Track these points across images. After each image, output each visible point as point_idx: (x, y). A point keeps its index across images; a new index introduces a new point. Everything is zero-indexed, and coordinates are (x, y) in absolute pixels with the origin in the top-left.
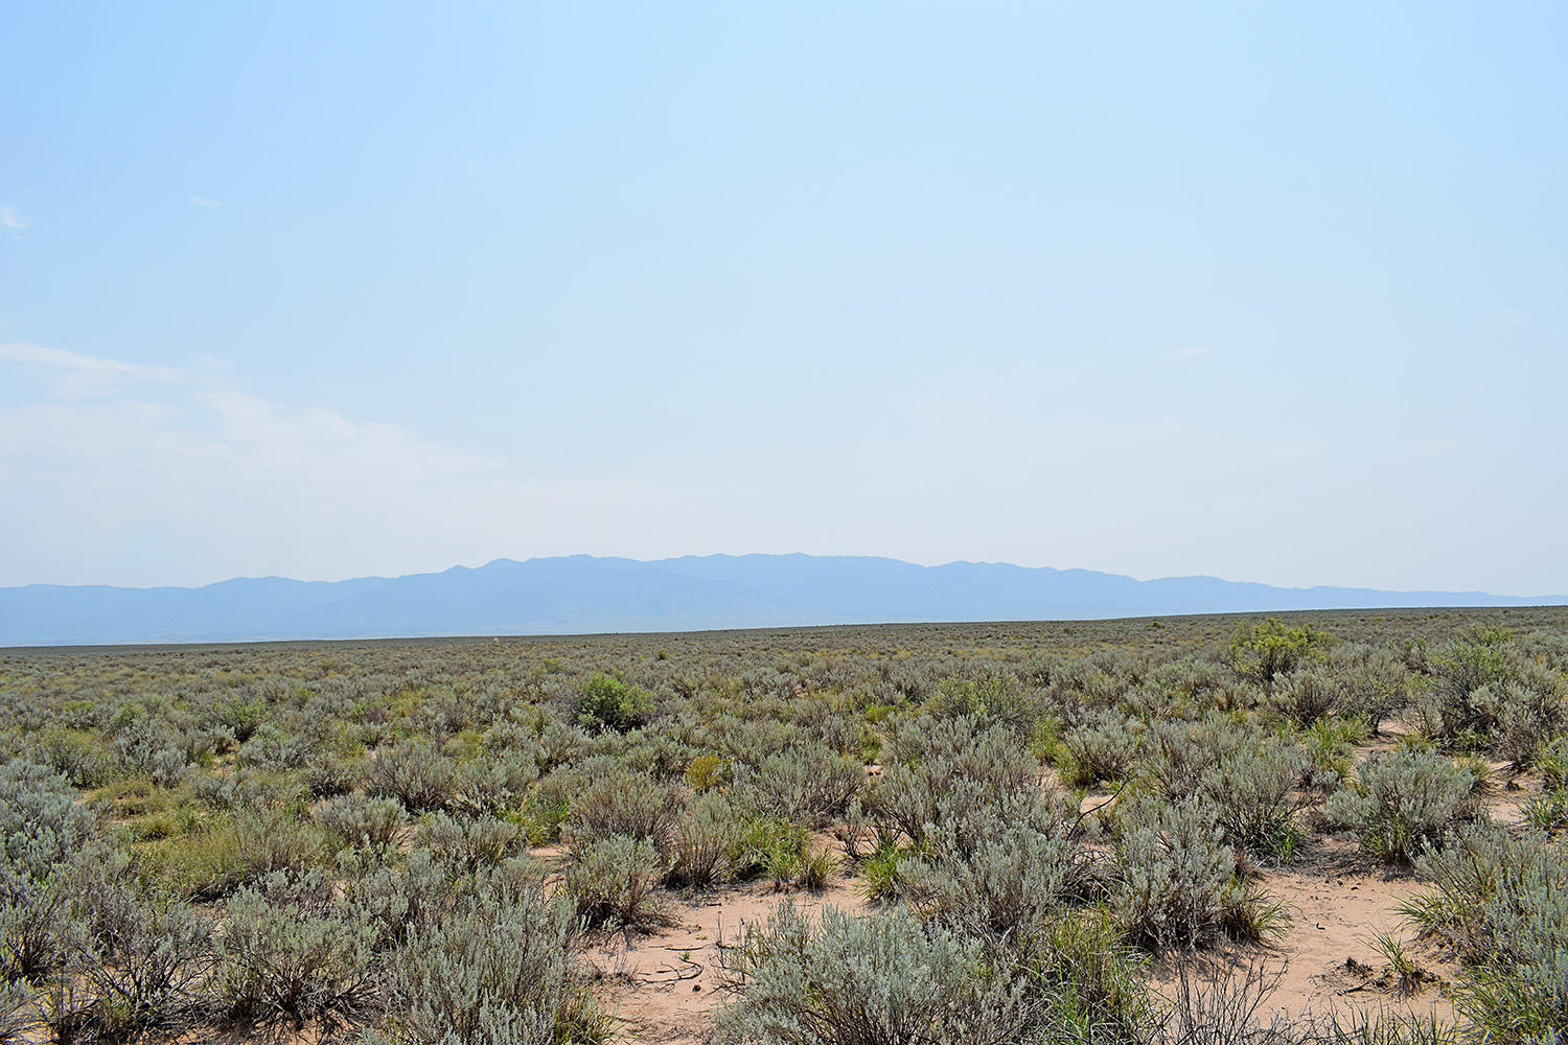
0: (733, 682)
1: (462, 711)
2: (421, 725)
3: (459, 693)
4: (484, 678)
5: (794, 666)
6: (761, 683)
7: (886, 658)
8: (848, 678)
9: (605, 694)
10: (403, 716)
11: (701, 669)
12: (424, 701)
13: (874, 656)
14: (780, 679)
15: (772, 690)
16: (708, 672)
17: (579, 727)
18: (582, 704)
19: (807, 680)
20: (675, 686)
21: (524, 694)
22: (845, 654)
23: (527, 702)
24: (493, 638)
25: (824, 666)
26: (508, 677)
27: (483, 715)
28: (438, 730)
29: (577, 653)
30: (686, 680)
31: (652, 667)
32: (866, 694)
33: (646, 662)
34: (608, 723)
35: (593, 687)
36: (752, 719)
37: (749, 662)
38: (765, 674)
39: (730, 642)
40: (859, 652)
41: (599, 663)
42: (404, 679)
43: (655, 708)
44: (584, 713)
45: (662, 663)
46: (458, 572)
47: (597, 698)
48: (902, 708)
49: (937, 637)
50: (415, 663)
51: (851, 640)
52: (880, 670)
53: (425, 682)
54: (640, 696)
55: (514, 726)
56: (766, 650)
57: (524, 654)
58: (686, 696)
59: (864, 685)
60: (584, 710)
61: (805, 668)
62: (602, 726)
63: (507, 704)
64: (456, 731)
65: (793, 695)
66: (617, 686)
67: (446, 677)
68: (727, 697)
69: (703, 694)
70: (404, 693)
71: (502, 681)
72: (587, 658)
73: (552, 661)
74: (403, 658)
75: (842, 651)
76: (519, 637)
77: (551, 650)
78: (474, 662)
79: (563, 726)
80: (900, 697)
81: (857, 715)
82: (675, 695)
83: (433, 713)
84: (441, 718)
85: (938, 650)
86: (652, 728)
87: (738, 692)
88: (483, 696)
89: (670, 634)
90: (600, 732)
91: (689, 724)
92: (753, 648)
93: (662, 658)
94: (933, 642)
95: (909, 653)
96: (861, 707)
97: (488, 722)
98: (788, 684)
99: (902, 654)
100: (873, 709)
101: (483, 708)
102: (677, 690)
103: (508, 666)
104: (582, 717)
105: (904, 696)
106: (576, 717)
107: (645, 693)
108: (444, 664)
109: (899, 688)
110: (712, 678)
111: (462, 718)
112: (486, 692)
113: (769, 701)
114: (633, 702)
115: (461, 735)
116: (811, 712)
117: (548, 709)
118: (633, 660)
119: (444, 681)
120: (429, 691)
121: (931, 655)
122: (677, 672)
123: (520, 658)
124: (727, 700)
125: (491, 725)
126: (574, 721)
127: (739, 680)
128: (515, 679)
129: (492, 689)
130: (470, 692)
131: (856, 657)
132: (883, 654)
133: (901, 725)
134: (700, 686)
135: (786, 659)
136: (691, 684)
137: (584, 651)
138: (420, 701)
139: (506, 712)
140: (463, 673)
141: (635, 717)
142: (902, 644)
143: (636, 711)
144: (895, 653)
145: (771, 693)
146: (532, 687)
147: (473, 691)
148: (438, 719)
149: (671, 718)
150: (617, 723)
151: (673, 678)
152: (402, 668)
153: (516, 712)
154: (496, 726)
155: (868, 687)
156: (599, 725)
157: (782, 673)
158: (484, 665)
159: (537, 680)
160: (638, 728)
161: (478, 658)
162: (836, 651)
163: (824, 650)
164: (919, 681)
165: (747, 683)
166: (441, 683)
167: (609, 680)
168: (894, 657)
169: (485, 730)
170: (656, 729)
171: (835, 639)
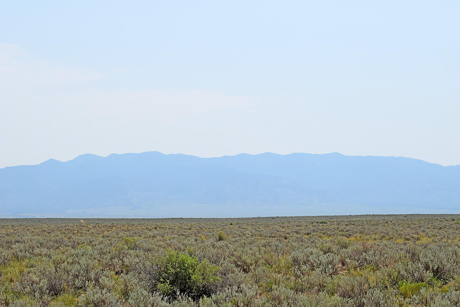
0: (283, 260)
1: (60, 278)
2: (28, 289)
3: (57, 264)
4: (76, 252)
5: (335, 248)
6: (308, 261)
7: (410, 243)
8: (382, 259)
9: (180, 267)
10: (12, 281)
11: (255, 249)
12: (29, 269)
13: (401, 241)
14: (324, 259)
15: (318, 267)
16: (262, 251)
17: (158, 294)
18: (160, 275)
19: (348, 260)
20: (235, 262)
21: (110, 266)
22: (375, 239)
23: (113, 273)
24: (80, 220)
25: (361, 248)
26: (96, 252)
27: (78, 283)
28: (42, 293)
29: (150, 233)
30: (244, 258)
31: (214, 246)
32: (399, 272)
33: (208, 242)
34: (182, 291)
35: (169, 261)
36: (302, 291)
37: (295, 244)
38: (312, 254)
39: (278, 228)
40: (388, 237)
41: (168, 242)
42: (11, 251)
43: (221, 280)
44: (162, 282)
45: (221, 243)
46: (51, 164)
47: (173, 271)
48: (430, 284)
49: (454, 226)
50: (19, 238)
51: (380, 228)
52: (409, 252)
53: (28, 255)
54: (208, 270)
55: (104, 291)
56: (308, 234)
57: (106, 233)
58: (244, 270)
59: (396, 264)
60: (162, 280)
61: (344, 250)
62: (178, 293)
63: (96, 274)
64: (56, 294)
65: (335, 273)
66: (190, 261)
67: (45, 251)
68: (279, 272)
69: (259, 269)
70: (12, 263)
71: (91, 255)
72: (158, 238)
73: (130, 239)
74: (7, 235)
75: (373, 236)
76: (101, 219)
77: (128, 230)
78: (66, 239)
79: (145, 293)
80: (429, 275)
81: (391, 290)
82: (236, 269)
83: (38, 279)
84: (44, 284)
85: (455, 238)
86: (221, 295)
87: (288, 268)
88: (77, 267)
89: (227, 219)
90: (175, 298)
91: (250, 293)
92: (297, 232)
93: (221, 239)
94: (451, 231)
95: (430, 240)
96: (394, 283)
97: (83, 288)
98: (331, 263)
99: (425, 240)
100: (405, 286)
101: (77, 276)
102: (237, 266)
103: (94, 243)
104: (160, 286)
105: (432, 275)
106: (155, 285)
107: (213, 267)
108: (42, 241)
109: (427, 268)
110: (266, 256)
111: (60, 285)
112: (79, 263)
113: (316, 276)
114: (203, 274)
115: (60, 298)
116: (353, 286)
117: (131, 279)
118: (196, 240)
119: (43, 253)
120: (32, 262)
121: (450, 241)
122: (235, 250)
123: (103, 237)
124: (279, 276)
125: (85, 290)
126: (153, 289)
127: (289, 258)
128: (102, 253)
129: (83, 261)
130: (66, 263)
131: (385, 242)
132: (408, 240)
133: (432, 299)
134: (256, 262)
135: (327, 241)
136: (249, 261)
137: (155, 232)
138: (26, 270)
139: (97, 280)
140: (57, 248)
141: (204, 286)
142: (424, 231)
143: (205, 282)
144: (418, 239)
145: (317, 270)
146: (116, 260)
147: (68, 263)
148: (41, 284)
149: (235, 288)
150: (189, 292)
151: (233, 255)
152: (7, 242)
153: (104, 280)
154: (89, 291)
155: (400, 266)
156: (175, 292)
157: (325, 253)
158: (74, 242)
159: (120, 255)
160: (209, 296)
161: (69, 236)
162: (368, 237)
163: (358, 235)
164: (445, 262)
165: (296, 261)
166: (41, 255)
167: (182, 256)
168: (417, 242)
169: (79, 295)
170: (224, 297)
171: (367, 227)
